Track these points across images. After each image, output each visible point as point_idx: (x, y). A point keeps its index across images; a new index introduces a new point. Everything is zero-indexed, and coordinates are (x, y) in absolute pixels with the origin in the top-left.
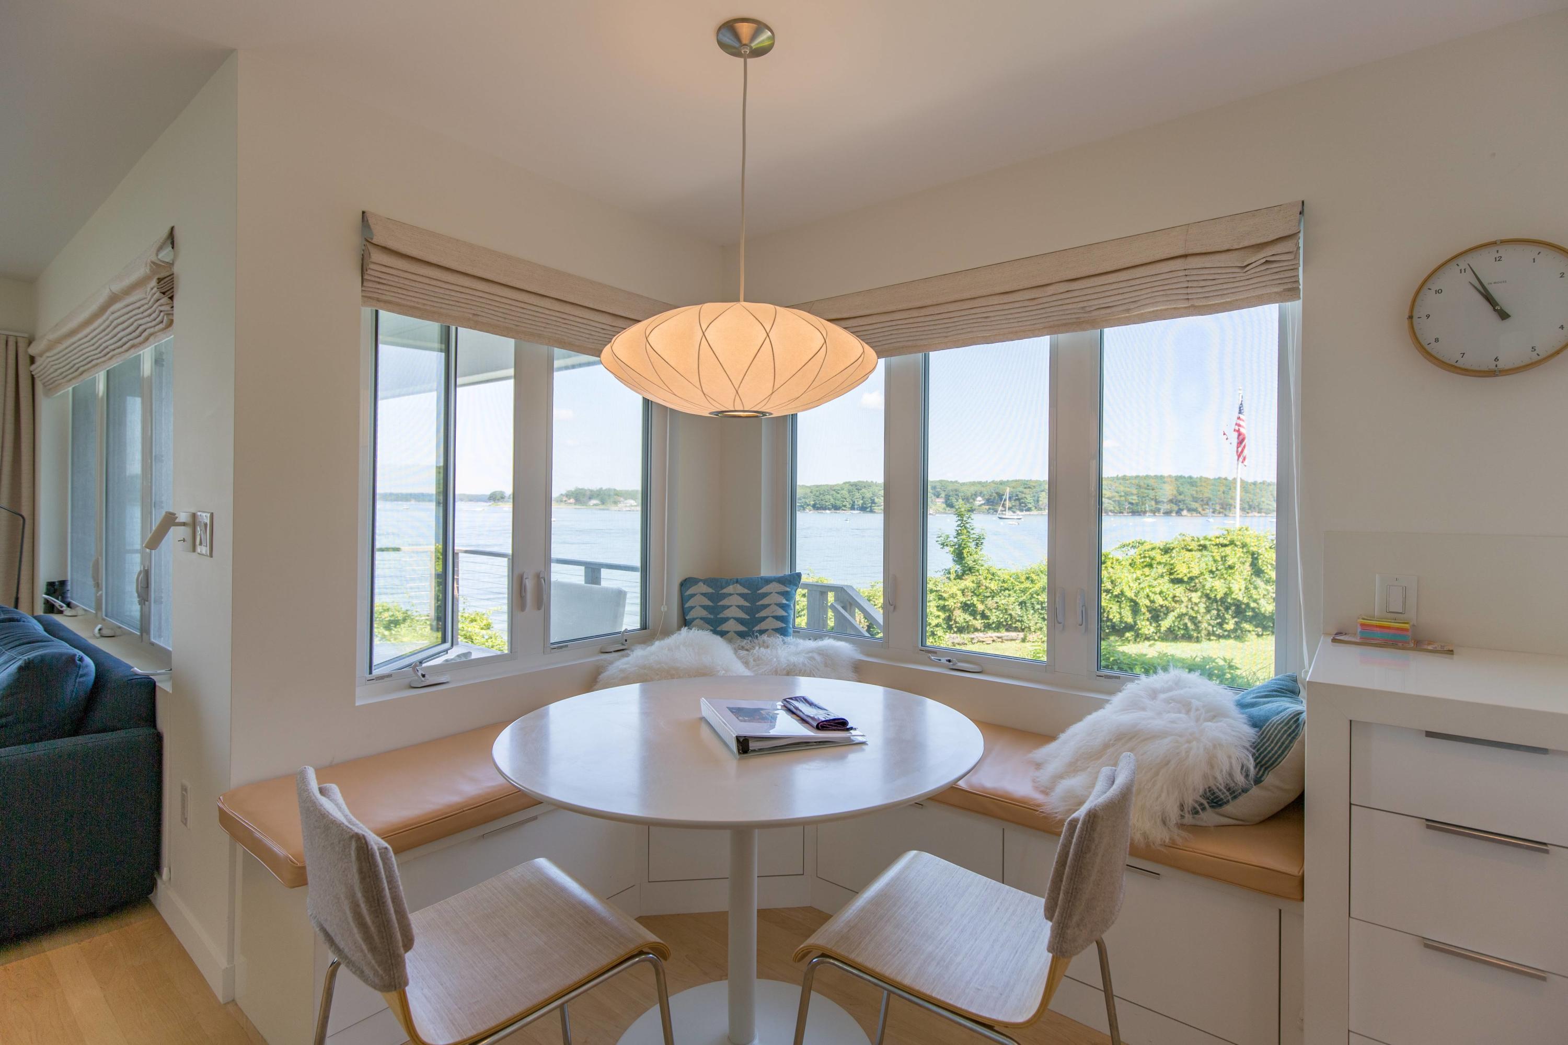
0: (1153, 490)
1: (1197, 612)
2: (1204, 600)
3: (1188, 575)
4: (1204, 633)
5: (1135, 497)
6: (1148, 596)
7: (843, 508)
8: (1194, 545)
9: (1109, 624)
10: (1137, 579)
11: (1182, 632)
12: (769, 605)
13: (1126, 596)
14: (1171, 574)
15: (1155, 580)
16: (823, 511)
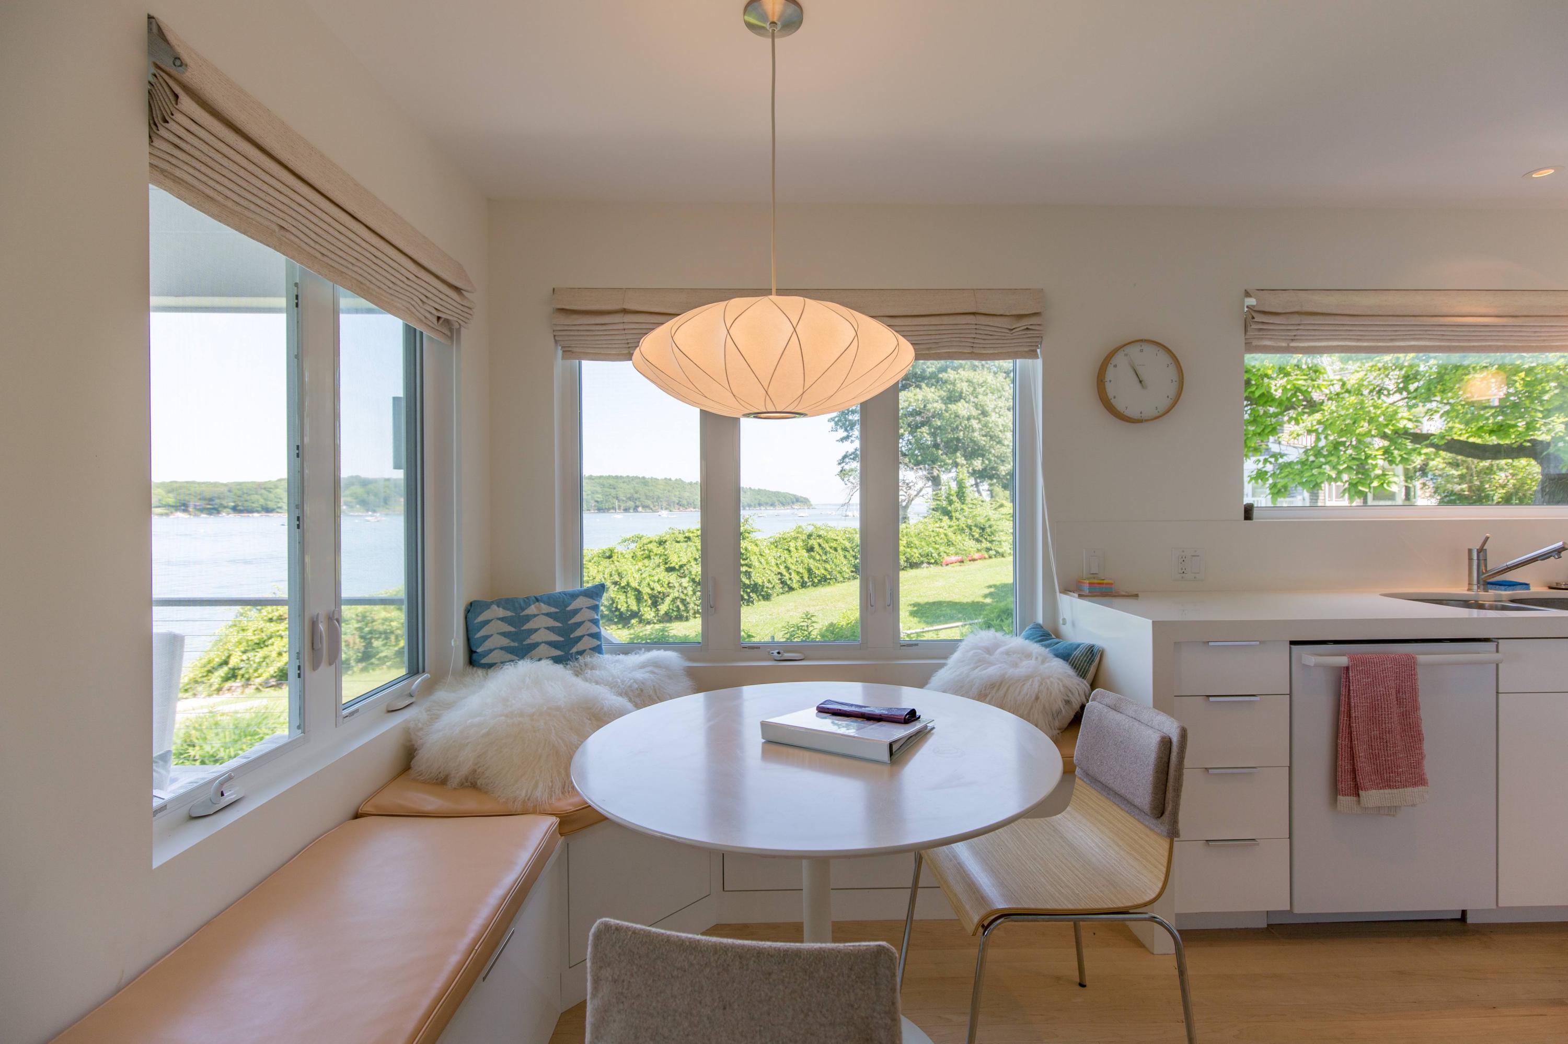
0: (614, 488)
1: (686, 595)
2: (691, 584)
3: (679, 564)
4: (691, 612)
5: (599, 496)
6: (649, 584)
7: (278, 510)
8: (681, 538)
9: (617, 613)
10: (639, 570)
11: (675, 613)
12: (583, 622)
13: (630, 587)
14: (666, 563)
15: (654, 569)
16: (250, 515)
